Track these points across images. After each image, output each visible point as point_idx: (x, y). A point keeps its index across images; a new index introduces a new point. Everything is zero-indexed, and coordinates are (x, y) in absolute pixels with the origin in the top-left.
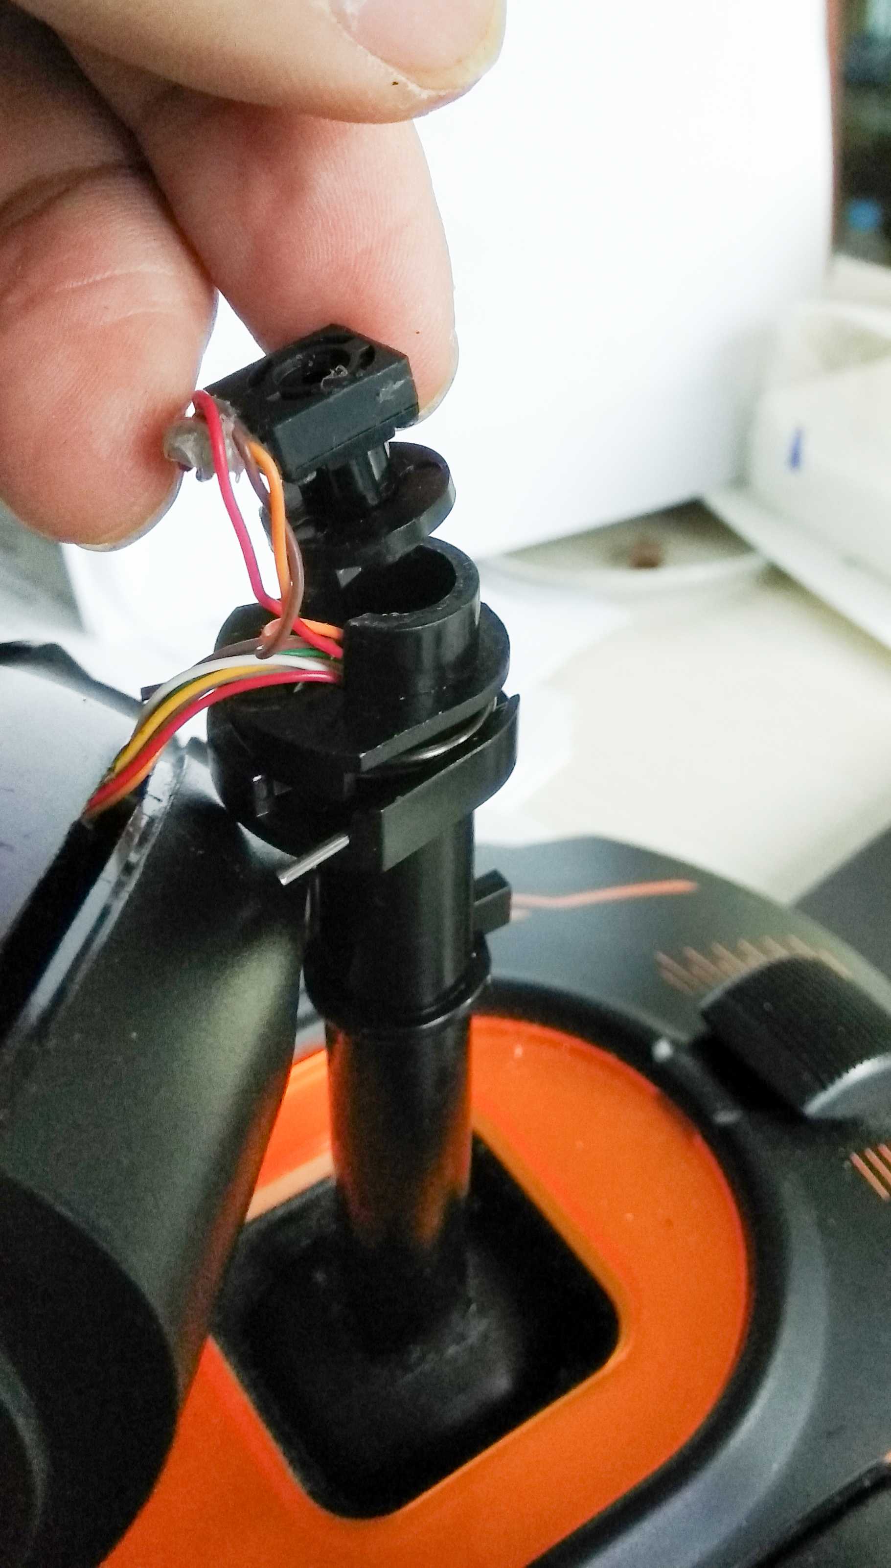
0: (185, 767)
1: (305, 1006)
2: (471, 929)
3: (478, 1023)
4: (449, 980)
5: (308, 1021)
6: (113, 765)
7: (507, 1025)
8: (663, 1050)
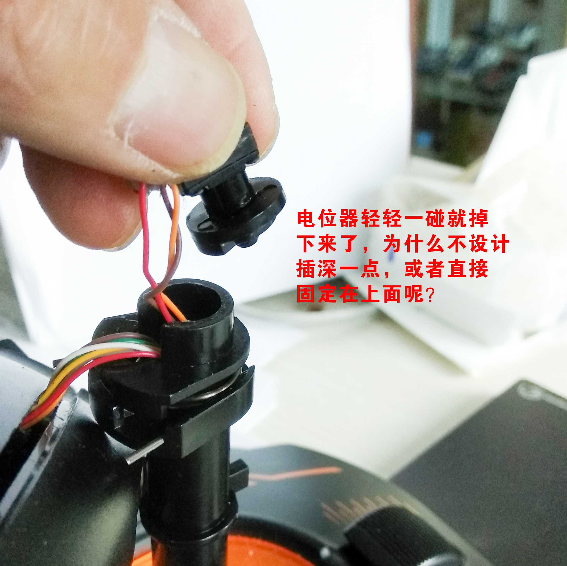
0: (76, 403)
1: (140, 529)
2: (228, 489)
3: (231, 538)
4: (216, 515)
5: (142, 537)
6: (37, 400)
7: (246, 540)
8: (325, 553)
